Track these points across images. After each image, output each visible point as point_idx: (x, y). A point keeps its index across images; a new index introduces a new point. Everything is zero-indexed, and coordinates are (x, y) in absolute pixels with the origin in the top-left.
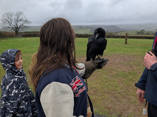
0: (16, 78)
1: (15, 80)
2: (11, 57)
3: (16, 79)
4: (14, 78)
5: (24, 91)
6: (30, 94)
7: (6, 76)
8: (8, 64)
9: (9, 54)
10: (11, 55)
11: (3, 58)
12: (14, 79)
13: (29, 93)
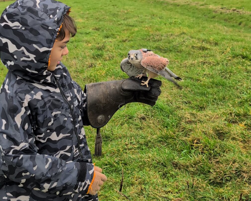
0: (37, 90)
1: (35, 97)
2: (45, 27)
3: (38, 96)
4: (32, 92)
5: (61, 136)
6: (80, 149)
7: (6, 87)
8: (23, 48)
9: (40, 13)
10: (47, 21)
11: (13, 22)
12: (32, 95)
13: (77, 146)
